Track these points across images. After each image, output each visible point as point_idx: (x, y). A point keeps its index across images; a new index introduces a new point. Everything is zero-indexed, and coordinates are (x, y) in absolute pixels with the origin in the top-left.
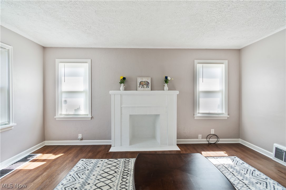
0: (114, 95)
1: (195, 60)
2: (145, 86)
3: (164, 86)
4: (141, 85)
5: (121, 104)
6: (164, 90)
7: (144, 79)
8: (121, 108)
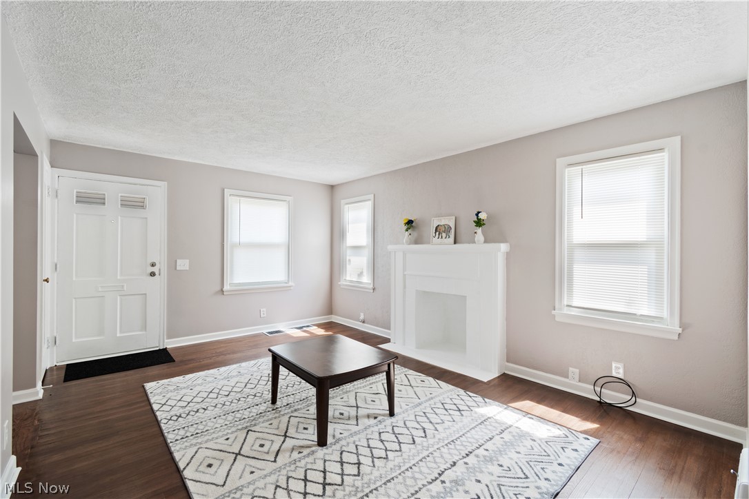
0: (395, 252)
1: (557, 160)
2: (444, 235)
3: (476, 233)
4: (437, 233)
5: (404, 270)
6: (474, 242)
7: (443, 222)
8: (404, 275)
